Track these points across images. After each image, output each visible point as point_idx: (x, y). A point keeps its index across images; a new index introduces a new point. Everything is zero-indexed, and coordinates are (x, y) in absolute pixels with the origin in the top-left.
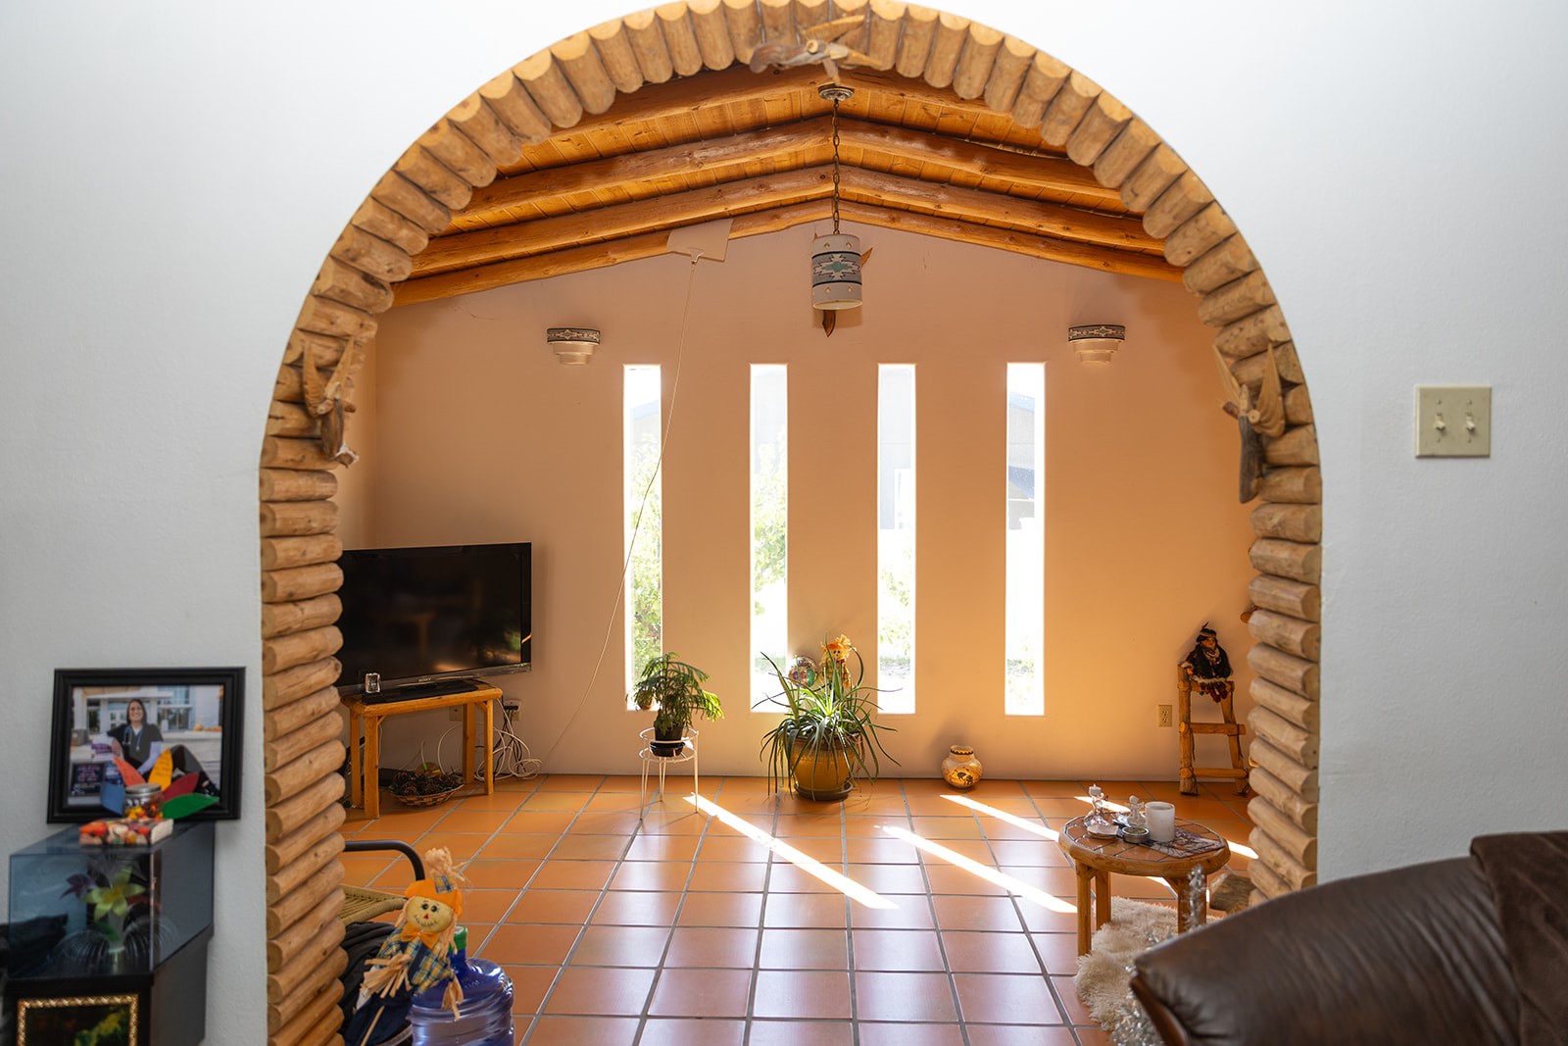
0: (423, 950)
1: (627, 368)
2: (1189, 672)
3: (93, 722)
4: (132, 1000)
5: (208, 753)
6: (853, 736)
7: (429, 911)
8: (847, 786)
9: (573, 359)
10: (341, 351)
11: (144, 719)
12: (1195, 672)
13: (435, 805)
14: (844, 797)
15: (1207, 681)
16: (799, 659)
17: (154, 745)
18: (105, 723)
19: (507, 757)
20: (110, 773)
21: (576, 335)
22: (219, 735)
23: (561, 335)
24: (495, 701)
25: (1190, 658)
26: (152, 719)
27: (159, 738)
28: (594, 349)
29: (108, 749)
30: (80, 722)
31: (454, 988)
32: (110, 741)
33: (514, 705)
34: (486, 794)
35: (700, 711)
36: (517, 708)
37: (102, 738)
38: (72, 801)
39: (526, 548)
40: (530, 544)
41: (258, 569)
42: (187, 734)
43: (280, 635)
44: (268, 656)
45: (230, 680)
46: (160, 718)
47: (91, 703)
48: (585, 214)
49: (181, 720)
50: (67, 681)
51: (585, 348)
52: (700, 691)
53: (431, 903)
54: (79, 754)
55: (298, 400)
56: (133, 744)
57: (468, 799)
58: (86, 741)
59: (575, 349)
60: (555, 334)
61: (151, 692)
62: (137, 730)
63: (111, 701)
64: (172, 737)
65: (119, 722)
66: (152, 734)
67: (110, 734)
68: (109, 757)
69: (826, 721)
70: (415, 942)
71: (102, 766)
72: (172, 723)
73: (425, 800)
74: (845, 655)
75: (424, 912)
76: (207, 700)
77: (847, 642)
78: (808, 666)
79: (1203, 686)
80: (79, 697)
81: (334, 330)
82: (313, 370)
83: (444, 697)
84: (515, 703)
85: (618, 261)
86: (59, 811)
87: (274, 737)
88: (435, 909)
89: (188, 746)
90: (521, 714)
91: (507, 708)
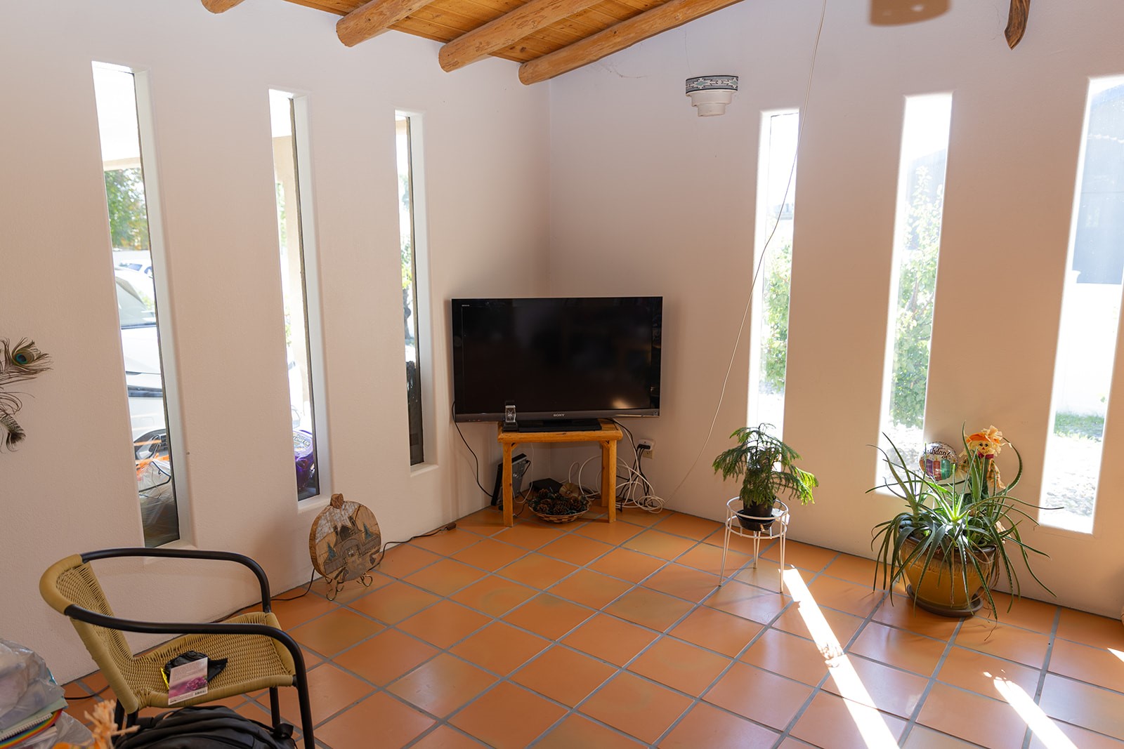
1: (766, 116)
6: (983, 551)
8: (976, 603)
13: (561, 523)
14: (968, 616)
16: (935, 445)
21: (709, 82)
23: (696, 85)
24: (619, 442)
28: (731, 96)
33: (647, 444)
34: (607, 521)
35: (789, 491)
36: (649, 447)
39: (657, 302)
40: (662, 298)
51: (719, 97)
52: (793, 468)
57: (593, 523)
59: (709, 97)
60: (692, 85)
69: (947, 527)
73: (551, 519)
74: (995, 450)
77: (998, 435)
78: (946, 456)
83: (568, 433)
90: (653, 452)
91: (640, 446)
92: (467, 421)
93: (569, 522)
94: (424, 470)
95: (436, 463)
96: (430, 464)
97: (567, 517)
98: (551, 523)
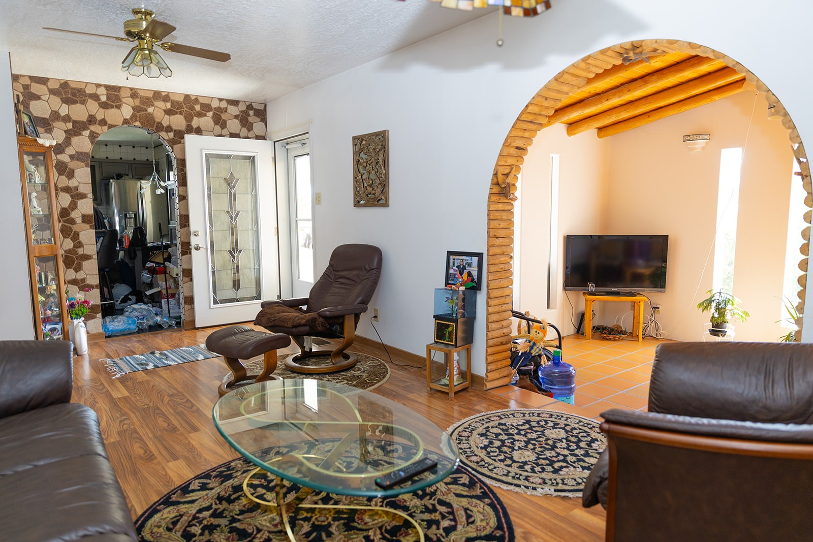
0: (534, 344)
1: (724, 152)
3: (454, 264)
4: (454, 324)
5: (475, 274)
7: (537, 333)
9: (695, 149)
10: (512, 169)
11: (463, 264)
13: (615, 340)
17: (465, 270)
18: (456, 265)
19: (650, 328)
20: (456, 276)
21: (695, 137)
22: (477, 269)
23: (688, 138)
24: (644, 304)
26: (464, 265)
27: (466, 269)
28: (707, 143)
29: (456, 271)
30: (451, 264)
31: (543, 357)
32: (457, 269)
34: (637, 342)
36: (659, 308)
37: (455, 268)
38: (450, 282)
39: (666, 237)
40: (668, 235)
41: (487, 228)
42: (471, 268)
43: (492, 246)
44: (488, 251)
45: (480, 255)
46: (466, 264)
47: (454, 259)
48: (687, 84)
49: (470, 265)
50: (450, 253)
51: (700, 144)
53: (538, 331)
54: (451, 271)
55: (498, 184)
56: (461, 270)
57: (630, 342)
58: (452, 268)
59: (695, 144)
60: (687, 138)
61: (464, 257)
62: (462, 267)
63: (457, 259)
64: (468, 269)
65: (459, 264)
66: (464, 268)
67: (457, 267)
68: (456, 272)
70: (533, 341)
71: (455, 274)
72: (468, 265)
73: (610, 337)
75: (536, 333)
76: (475, 260)
80: (452, 257)
81: (507, 164)
82: (501, 175)
84: (658, 306)
85: (717, 99)
86: (447, 284)
87: (489, 272)
88: (539, 333)
89: (471, 271)
90: (661, 311)
91: (654, 308)
92: (570, 290)
93: (619, 340)
94: (550, 311)
95: (556, 308)
96: (553, 309)
97: (618, 336)
98: (610, 340)
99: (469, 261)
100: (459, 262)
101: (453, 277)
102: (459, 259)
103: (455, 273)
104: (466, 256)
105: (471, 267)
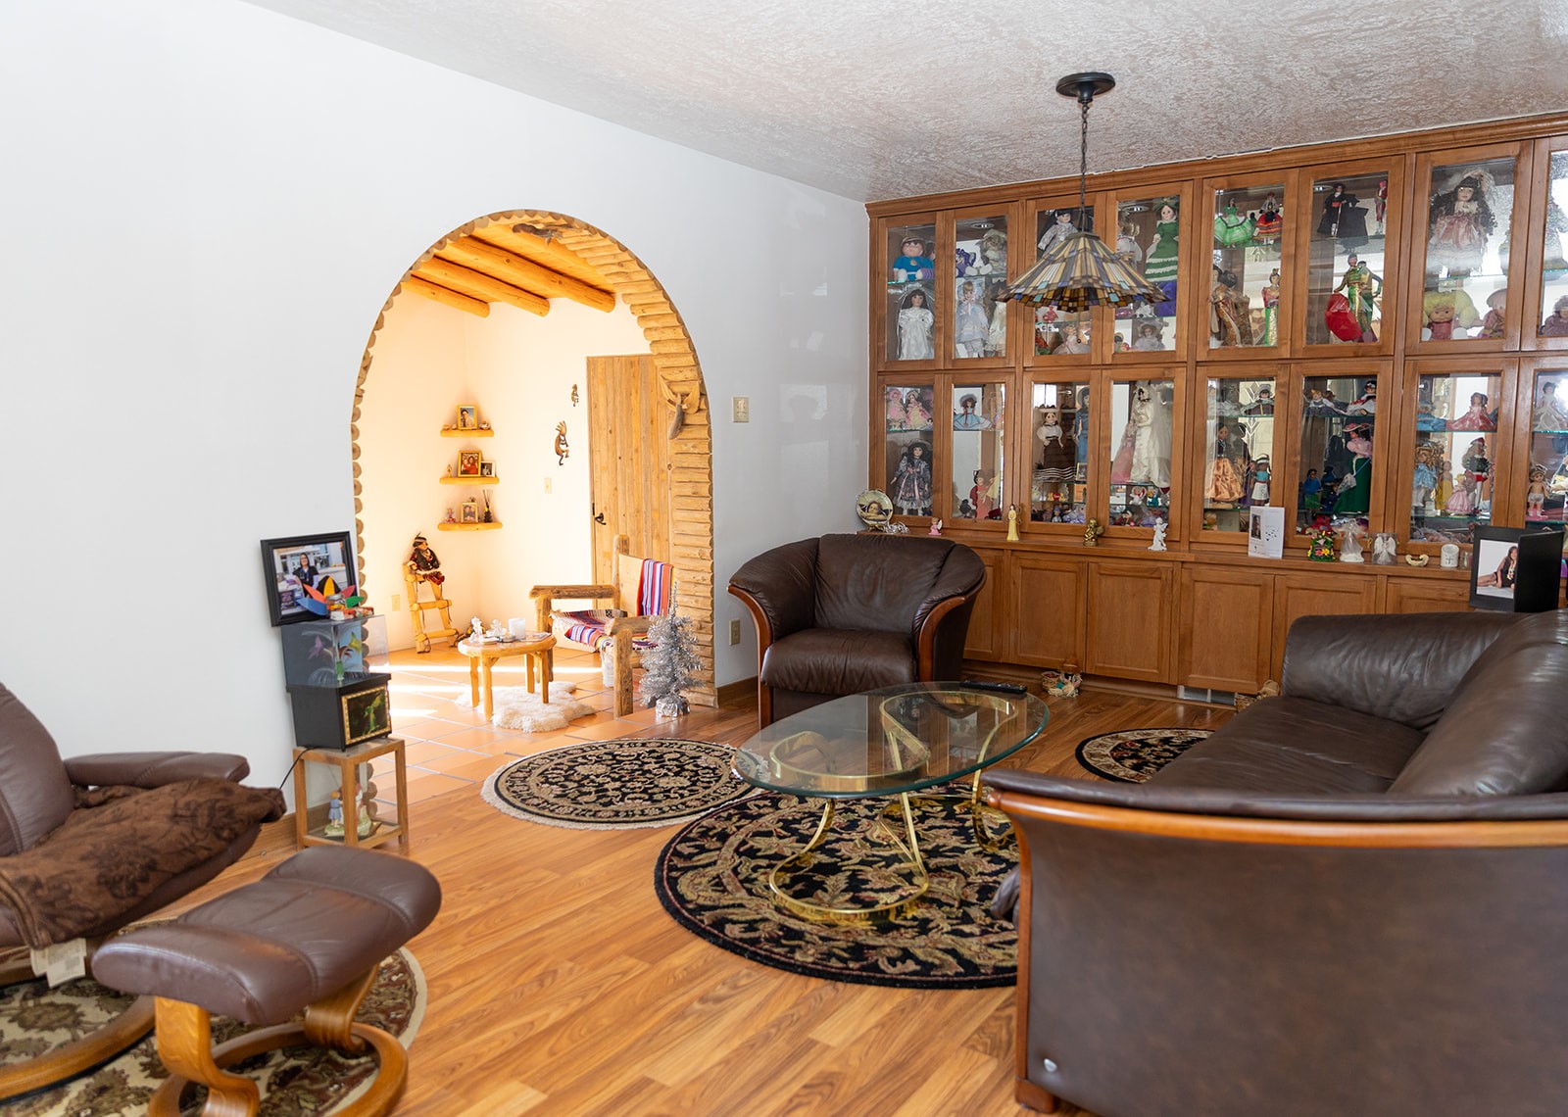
2: (415, 568)
3: (285, 569)
11: (308, 564)
12: (419, 568)
15: (428, 572)
17: (315, 577)
18: (291, 569)
20: (297, 595)
22: (344, 568)
25: (413, 558)
26: (312, 564)
27: (316, 574)
29: (294, 582)
30: (279, 569)
32: (294, 578)
37: (290, 577)
38: (284, 613)
42: (329, 569)
45: (343, 539)
46: (316, 562)
47: (283, 557)
49: (325, 562)
50: (269, 547)
54: (282, 586)
58: (284, 579)
62: (306, 570)
63: (292, 555)
64: (322, 571)
65: (297, 566)
66: (313, 571)
67: (294, 573)
68: (295, 587)
71: (293, 591)
76: (335, 550)
79: (425, 576)
80: (277, 554)
86: (276, 620)
99: (323, 554)
100: (296, 561)
101: (290, 598)
102: (298, 555)
103: (291, 588)
104: (313, 544)
105: (328, 565)
